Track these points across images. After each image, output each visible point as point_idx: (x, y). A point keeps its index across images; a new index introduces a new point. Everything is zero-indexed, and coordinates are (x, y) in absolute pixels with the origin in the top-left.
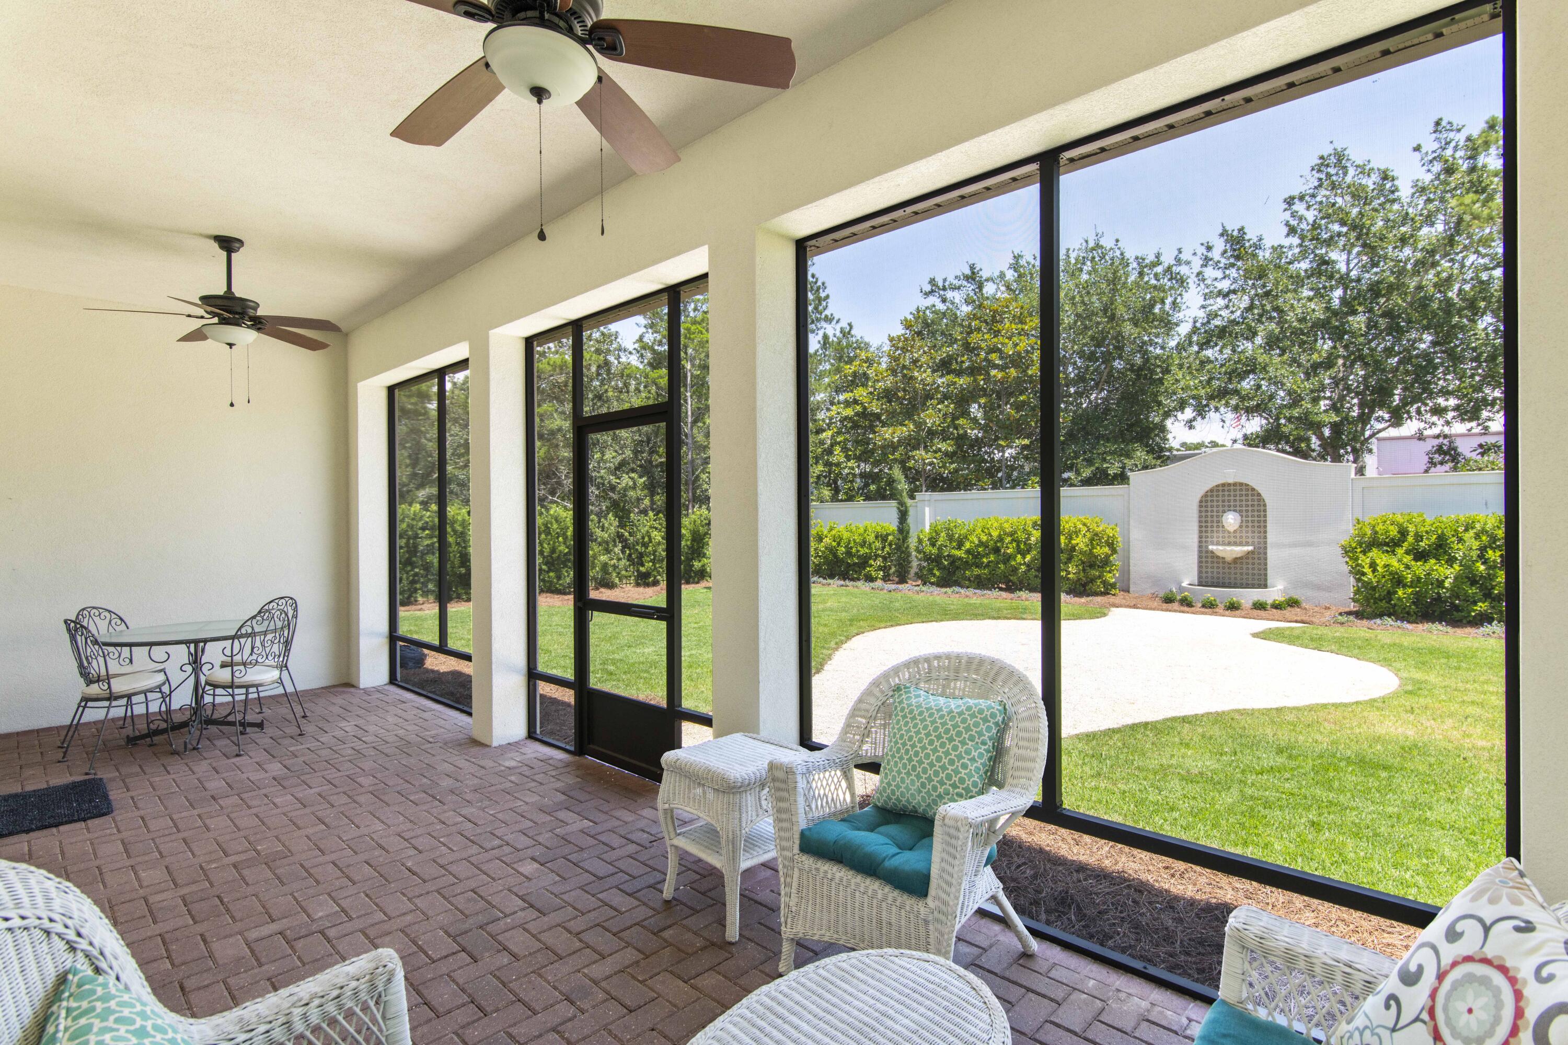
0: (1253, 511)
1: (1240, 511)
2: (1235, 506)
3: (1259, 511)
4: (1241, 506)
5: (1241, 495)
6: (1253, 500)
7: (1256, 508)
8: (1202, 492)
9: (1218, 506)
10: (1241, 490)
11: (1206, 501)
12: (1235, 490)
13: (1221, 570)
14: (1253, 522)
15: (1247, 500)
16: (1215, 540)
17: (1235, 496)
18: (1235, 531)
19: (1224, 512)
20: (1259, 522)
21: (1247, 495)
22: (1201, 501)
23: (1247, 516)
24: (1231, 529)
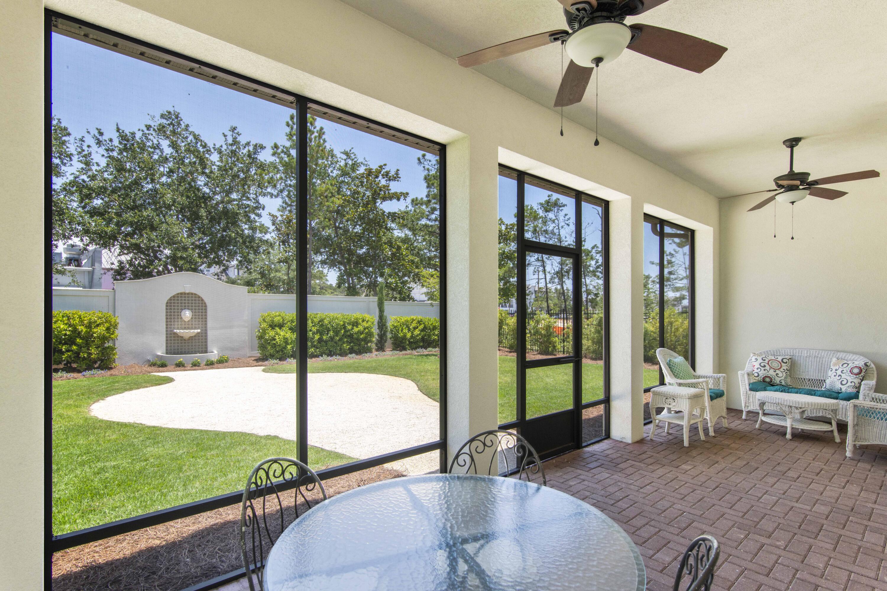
0: (199, 309)
1: (192, 309)
2: (188, 306)
3: (202, 309)
4: (192, 306)
5: (192, 300)
6: (199, 303)
7: (200, 308)
8: (168, 298)
9: (178, 306)
10: (192, 297)
11: (171, 303)
12: (188, 297)
13: (180, 345)
14: (199, 315)
15: (195, 303)
16: (176, 326)
17: (188, 300)
18: (189, 321)
19: (182, 310)
20: (202, 315)
21: (195, 300)
22: (167, 303)
23: (195, 312)
24: (186, 320)
